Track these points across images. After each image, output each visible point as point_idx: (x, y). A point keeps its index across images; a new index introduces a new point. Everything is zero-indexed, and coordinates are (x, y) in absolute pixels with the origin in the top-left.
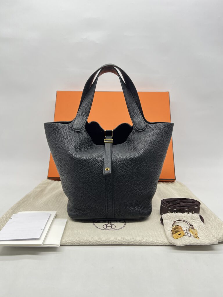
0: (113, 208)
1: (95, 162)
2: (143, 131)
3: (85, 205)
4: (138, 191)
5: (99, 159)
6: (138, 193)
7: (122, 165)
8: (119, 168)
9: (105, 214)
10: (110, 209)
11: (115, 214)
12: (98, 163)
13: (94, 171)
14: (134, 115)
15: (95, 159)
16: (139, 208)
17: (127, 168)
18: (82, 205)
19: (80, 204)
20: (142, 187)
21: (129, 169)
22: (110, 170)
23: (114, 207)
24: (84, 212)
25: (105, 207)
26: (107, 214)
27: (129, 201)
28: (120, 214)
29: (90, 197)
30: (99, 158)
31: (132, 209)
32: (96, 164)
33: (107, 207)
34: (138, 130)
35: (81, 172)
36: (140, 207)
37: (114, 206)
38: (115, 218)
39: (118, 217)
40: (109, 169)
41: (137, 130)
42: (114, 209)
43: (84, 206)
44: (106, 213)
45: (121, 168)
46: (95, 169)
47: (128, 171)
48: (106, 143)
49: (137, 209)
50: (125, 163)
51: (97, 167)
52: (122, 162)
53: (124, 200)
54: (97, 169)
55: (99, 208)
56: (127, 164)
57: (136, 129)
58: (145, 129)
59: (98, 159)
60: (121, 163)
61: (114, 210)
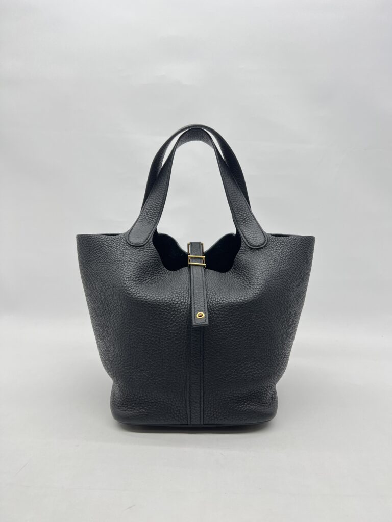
0: (200, 404)
1: (166, 309)
2: (262, 248)
3: (146, 396)
4: (251, 372)
5: (176, 304)
6: (252, 375)
7: (221, 317)
8: (215, 324)
9: (184, 417)
10: (195, 407)
11: (205, 416)
12: (173, 311)
13: (164, 329)
14: (242, 221)
15: (167, 303)
16: (253, 405)
17: (231, 323)
18: (140, 397)
19: (137, 394)
20: (259, 363)
21: (235, 326)
22: (206, 317)
23: (202, 403)
24: (144, 410)
25: (184, 402)
26: (189, 416)
27: (233, 391)
28: (215, 416)
29: (156, 379)
30: (175, 302)
31: (239, 408)
32: (170, 313)
33: (188, 402)
34: (252, 247)
35: (140, 330)
36: (255, 403)
37: (202, 400)
38: (205, 423)
39: (210, 423)
40: (204, 315)
41: (250, 248)
42: (202, 406)
43: (143, 398)
44: (187, 414)
45: (218, 323)
46: (167, 324)
47: (232, 330)
48: (193, 265)
49: (249, 407)
50: (227, 315)
51: (171, 321)
52: (222, 311)
53: (224, 390)
54: (171, 324)
55: (173, 404)
56: (231, 315)
57: (247, 246)
58: (265, 244)
59: (173, 303)
60: (219, 314)
61: (202, 408)
